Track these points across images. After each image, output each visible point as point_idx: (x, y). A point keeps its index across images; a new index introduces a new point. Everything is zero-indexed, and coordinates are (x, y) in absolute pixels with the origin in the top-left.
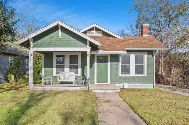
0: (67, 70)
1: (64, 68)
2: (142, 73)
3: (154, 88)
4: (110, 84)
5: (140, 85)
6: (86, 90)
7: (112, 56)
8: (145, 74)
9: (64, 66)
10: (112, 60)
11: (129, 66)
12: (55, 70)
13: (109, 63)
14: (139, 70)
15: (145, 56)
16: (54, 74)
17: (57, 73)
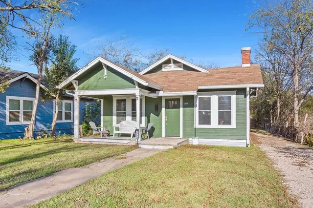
0: (129, 118)
1: (125, 116)
2: (229, 123)
3: (247, 146)
4: (182, 138)
5: (226, 140)
6: (134, 144)
7: (186, 98)
8: (233, 125)
9: (125, 113)
10: (185, 104)
11: (210, 112)
12: (114, 118)
13: (181, 109)
14: (224, 118)
15: (234, 97)
16: (114, 124)
17: (118, 122)
